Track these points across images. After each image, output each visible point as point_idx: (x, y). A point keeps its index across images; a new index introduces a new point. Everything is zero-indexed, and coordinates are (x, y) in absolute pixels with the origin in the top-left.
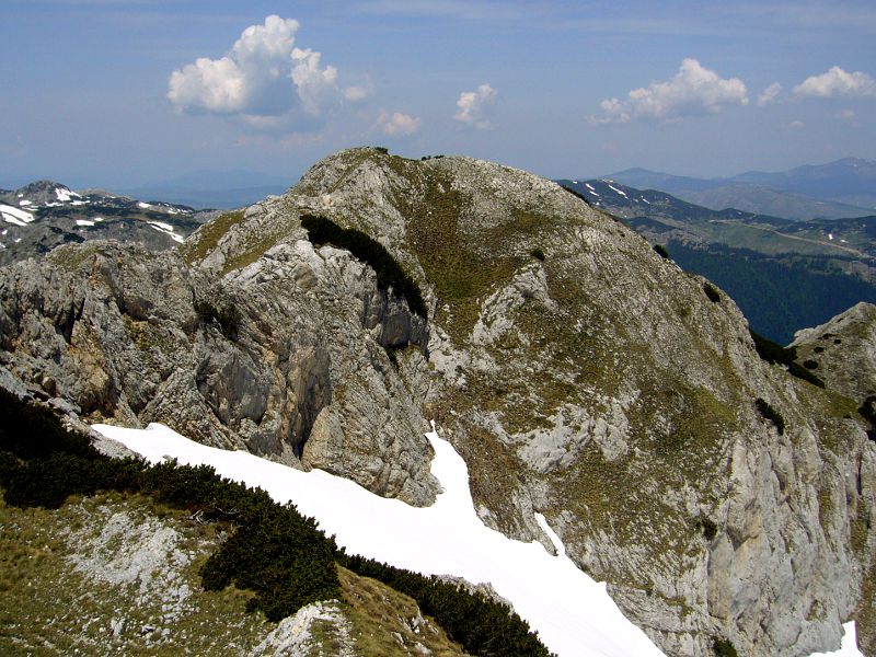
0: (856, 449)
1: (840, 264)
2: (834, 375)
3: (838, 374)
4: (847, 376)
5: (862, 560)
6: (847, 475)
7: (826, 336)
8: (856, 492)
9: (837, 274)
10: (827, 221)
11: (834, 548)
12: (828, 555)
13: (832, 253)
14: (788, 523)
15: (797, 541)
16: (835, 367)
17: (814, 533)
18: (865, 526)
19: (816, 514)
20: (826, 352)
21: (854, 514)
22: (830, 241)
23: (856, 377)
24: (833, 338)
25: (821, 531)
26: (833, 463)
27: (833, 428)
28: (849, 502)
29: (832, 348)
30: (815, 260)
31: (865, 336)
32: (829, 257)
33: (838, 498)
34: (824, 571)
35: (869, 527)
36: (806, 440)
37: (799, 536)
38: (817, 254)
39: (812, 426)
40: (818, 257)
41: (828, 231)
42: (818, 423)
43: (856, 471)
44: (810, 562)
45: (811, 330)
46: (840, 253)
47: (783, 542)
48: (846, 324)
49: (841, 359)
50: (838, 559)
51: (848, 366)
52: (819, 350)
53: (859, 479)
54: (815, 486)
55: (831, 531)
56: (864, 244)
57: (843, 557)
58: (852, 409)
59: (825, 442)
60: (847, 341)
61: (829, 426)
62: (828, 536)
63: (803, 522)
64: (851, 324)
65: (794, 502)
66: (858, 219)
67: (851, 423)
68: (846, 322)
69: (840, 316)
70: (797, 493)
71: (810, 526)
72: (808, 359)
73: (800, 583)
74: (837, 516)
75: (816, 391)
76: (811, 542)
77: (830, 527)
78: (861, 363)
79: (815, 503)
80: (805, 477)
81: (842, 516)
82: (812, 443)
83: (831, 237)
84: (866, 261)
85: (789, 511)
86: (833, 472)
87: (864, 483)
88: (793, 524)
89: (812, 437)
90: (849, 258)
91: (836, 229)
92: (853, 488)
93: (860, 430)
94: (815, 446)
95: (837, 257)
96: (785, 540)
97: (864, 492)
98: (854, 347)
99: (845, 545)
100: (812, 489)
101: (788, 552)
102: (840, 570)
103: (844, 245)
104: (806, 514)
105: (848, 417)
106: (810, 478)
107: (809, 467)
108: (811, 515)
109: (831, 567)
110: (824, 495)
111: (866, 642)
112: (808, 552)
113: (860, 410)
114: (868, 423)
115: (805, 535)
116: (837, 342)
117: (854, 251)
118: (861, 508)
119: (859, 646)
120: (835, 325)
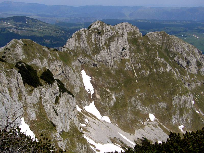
0: (16, 76)
1: (9, 30)
2: (10, 58)
3: (11, 58)
4: (13, 58)
5: (22, 102)
6: (15, 83)
7: (6, 49)
8: (18, 86)
9: (9, 32)
10: (4, 18)
11: (15, 101)
12: (14, 103)
13: (6, 27)
14: (2, 98)
15: (5, 102)
16: (10, 56)
17: (9, 99)
18: (21, 94)
19: (9, 94)
20: (7, 53)
21: (18, 92)
22: (5, 24)
23: (15, 58)
24: (8, 49)
25: (11, 98)
26: (11, 81)
27: (9, 72)
28: (16, 89)
29: (8, 52)
30: (2, 29)
31: (16, 47)
32: (6, 28)
33: (13, 89)
34: (13, 107)
35: (22, 94)
36: (2, 76)
37: (5, 101)
38: (2, 27)
39: (4, 72)
40: (3, 28)
41: (4, 21)
42: (5, 71)
43: (17, 81)
44: (9, 106)
45: (2, 48)
46: (8, 27)
47: (2, 103)
48: (11, 45)
49: (11, 54)
50: (16, 104)
51: (13, 56)
52: (5, 53)
53: (18, 83)
54: (7, 87)
55: (13, 97)
56: (14, 24)
57: (18, 103)
58: (13, 66)
59: (8, 76)
60: (12, 49)
61: (8, 72)
62: (13, 99)
63: (6, 97)
64: (12, 45)
65: (2, 92)
66: (11, 17)
67: (14, 70)
68: (10, 45)
69: (9, 43)
70: (3, 90)
71: (8, 97)
72: (3, 55)
73: (8, 112)
74: (14, 93)
75: (3, 63)
76: (9, 101)
77: (13, 96)
78: (16, 54)
79: (8, 92)
80: (4, 86)
81: (15, 93)
82: (4, 77)
83: (5, 23)
84: (15, 28)
85: (2, 95)
86: (11, 83)
87: (19, 84)
88: (3, 98)
89: (4, 75)
90: (11, 28)
91: (6, 20)
92: (17, 85)
93: (16, 71)
94: (5, 77)
95: (8, 28)
96: (2, 102)
97: (20, 86)
98: (14, 50)
99: (17, 100)
100: (6, 88)
101: (3, 105)
102: (17, 106)
103: (9, 24)
104: (6, 95)
105: (12, 68)
106: (5, 85)
107: (4, 83)
108: (7, 95)
109: (15, 106)
110: (10, 89)
111: (27, 121)
112: (8, 104)
113: (15, 66)
114: (18, 69)
115: (7, 100)
116: (9, 50)
117: (12, 26)
118: (20, 90)
119: (25, 123)
120: (8, 46)
